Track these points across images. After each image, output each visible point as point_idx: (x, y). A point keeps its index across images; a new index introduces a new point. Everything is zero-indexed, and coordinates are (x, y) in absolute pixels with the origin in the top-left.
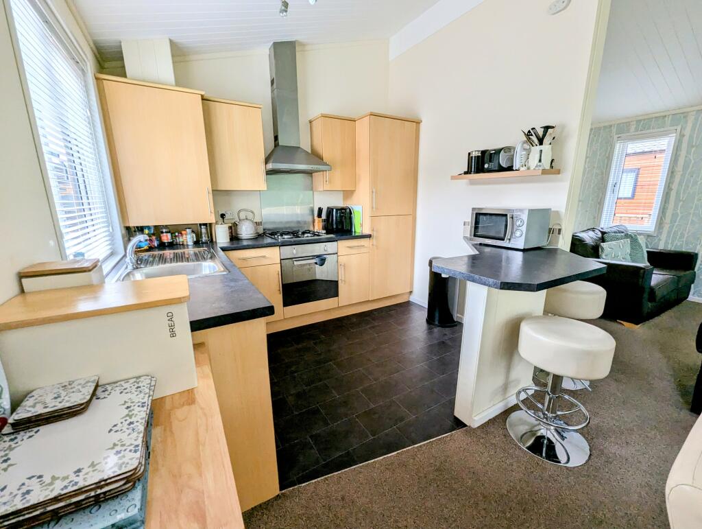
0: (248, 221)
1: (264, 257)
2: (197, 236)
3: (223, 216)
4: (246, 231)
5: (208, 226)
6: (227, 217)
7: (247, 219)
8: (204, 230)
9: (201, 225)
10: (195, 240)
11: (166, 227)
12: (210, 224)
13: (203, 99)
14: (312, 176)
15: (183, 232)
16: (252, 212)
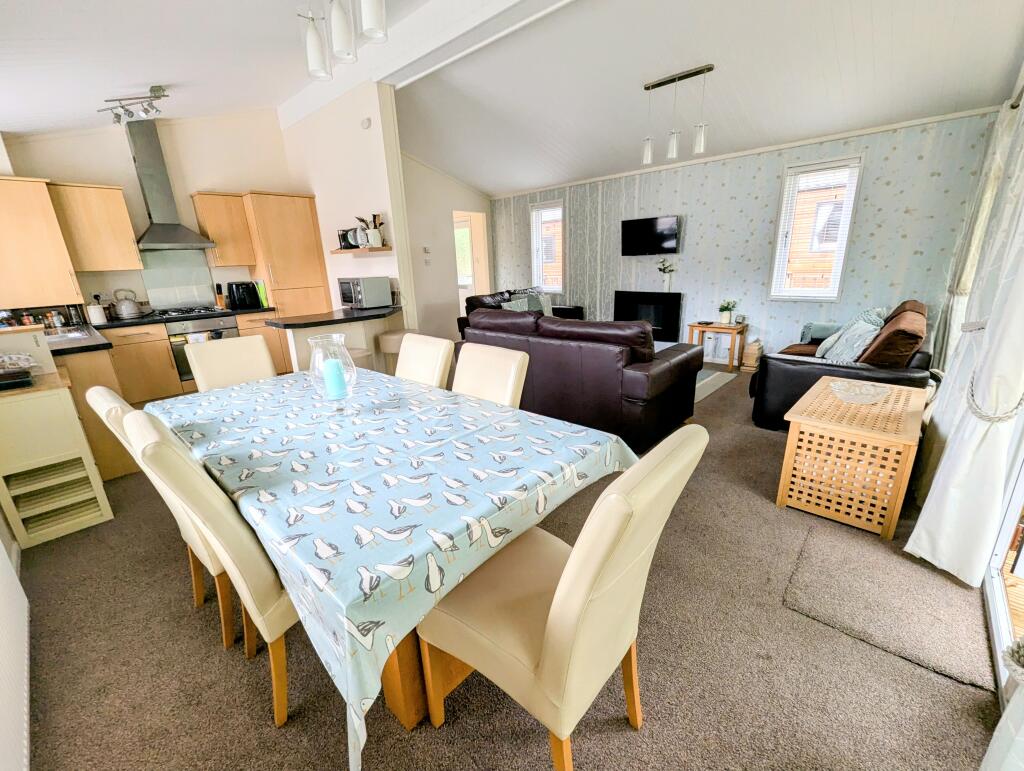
0: (127, 302)
1: (147, 333)
2: (66, 318)
3: (97, 297)
4: (126, 311)
5: (78, 307)
6: (102, 298)
7: (126, 299)
8: (73, 312)
9: (68, 306)
10: (63, 320)
11: (27, 309)
12: (80, 305)
13: (47, 184)
14: (204, 252)
15: (48, 315)
16: (133, 292)
